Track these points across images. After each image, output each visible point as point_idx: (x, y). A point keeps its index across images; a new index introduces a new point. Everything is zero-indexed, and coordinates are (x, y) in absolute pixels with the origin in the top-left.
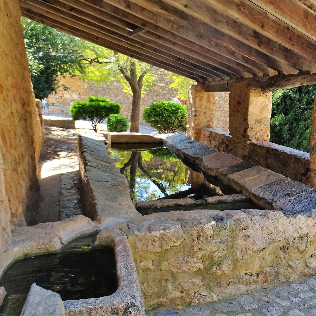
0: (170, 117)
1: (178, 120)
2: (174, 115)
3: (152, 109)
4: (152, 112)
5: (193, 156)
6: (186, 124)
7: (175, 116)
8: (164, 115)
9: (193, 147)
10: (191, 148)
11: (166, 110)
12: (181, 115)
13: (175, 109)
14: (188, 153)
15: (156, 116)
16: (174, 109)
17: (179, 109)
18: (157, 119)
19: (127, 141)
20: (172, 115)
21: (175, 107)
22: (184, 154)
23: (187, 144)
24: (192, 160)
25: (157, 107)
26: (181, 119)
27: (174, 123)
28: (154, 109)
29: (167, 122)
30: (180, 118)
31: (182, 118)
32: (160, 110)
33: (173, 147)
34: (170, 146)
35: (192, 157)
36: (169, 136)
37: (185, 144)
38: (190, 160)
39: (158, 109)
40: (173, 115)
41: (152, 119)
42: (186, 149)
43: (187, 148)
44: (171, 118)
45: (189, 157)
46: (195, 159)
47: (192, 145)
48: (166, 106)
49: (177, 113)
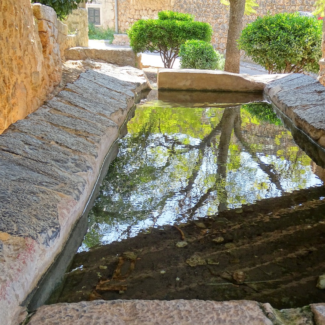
0: (288, 42)
1: (305, 49)
2: (297, 38)
3: (255, 28)
4: (255, 33)
5: (317, 125)
6: (320, 56)
7: (299, 41)
8: (277, 38)
9: (321, 102)
10: (315, 105)
11: (282, 28)
12: (310, 38)
13: (300, 26)
14: (306, 118)
15: (262, 40)
16: (298, 27)
17: (308, 26)
18: (265, 46)
19: (190, 87)
20: (293, 37)
21: (300, 22)
22: (297, 118)
23: (310, 95)
24: (312, 134)
25: (266, 24)
26: (311, 48)
27: (296, 55)
28: (261, 27)
29: (282, 53)
30: (309, 44)
31: (314, 44)
32: (271, 28)
33: (279, 102)
34: (274, 100)
35: (313, 129)
36: (278, 78)
37: (304, 96)
38: (309, 134)
39: (267, 27)
40: (295, 39)
41: (256, 47)
42: (304, 107)
43: (307, 105)
44: (290, 44)
45: (307, 127)
46: (319, 134)
47: (319, 98)
48: (282, 22)
49: (302, 35)
